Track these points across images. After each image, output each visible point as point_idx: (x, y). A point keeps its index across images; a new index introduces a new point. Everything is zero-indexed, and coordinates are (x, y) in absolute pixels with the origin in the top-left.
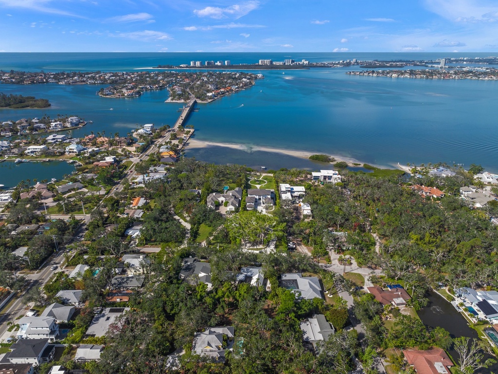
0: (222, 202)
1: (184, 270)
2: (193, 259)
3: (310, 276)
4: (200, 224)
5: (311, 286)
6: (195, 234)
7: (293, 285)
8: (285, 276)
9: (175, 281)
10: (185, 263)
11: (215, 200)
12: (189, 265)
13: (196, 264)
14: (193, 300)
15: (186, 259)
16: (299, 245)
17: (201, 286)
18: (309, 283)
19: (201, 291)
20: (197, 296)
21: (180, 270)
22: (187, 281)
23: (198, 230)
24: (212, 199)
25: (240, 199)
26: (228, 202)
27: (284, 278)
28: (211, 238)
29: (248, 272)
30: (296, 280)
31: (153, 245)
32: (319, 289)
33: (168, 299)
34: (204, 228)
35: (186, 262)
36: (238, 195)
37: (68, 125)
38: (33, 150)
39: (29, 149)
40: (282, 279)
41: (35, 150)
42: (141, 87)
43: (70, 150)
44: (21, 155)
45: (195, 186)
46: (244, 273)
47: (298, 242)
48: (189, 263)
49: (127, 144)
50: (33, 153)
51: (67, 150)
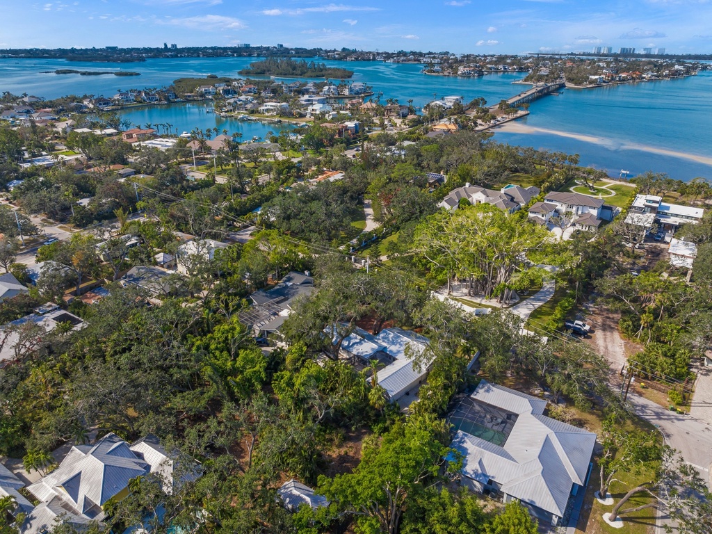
3: (579, 423)
5: (547, 453)
8: (488, 391)
11: (465, 196)
15: (293, 275)
16: (605, 328)
18: (547, 440)
25: (522, 205)
27: (481, 395)
29: (393, 343)
30: (515, 416)
32: (576, 478)
35: (289, 279)
37: (346, 92)
38: (270, 107)
39: (266, 106)
40: (469, 396)
41: (272, 108)
42: (489, 66)
43: (313, 110)
44: (252, 112)
45: (440, 169)
46: (383, 341)
47: (608, 322)
48: (291, 284)
49: (399, 115)
50: (268, 110)
51: (309, 111)
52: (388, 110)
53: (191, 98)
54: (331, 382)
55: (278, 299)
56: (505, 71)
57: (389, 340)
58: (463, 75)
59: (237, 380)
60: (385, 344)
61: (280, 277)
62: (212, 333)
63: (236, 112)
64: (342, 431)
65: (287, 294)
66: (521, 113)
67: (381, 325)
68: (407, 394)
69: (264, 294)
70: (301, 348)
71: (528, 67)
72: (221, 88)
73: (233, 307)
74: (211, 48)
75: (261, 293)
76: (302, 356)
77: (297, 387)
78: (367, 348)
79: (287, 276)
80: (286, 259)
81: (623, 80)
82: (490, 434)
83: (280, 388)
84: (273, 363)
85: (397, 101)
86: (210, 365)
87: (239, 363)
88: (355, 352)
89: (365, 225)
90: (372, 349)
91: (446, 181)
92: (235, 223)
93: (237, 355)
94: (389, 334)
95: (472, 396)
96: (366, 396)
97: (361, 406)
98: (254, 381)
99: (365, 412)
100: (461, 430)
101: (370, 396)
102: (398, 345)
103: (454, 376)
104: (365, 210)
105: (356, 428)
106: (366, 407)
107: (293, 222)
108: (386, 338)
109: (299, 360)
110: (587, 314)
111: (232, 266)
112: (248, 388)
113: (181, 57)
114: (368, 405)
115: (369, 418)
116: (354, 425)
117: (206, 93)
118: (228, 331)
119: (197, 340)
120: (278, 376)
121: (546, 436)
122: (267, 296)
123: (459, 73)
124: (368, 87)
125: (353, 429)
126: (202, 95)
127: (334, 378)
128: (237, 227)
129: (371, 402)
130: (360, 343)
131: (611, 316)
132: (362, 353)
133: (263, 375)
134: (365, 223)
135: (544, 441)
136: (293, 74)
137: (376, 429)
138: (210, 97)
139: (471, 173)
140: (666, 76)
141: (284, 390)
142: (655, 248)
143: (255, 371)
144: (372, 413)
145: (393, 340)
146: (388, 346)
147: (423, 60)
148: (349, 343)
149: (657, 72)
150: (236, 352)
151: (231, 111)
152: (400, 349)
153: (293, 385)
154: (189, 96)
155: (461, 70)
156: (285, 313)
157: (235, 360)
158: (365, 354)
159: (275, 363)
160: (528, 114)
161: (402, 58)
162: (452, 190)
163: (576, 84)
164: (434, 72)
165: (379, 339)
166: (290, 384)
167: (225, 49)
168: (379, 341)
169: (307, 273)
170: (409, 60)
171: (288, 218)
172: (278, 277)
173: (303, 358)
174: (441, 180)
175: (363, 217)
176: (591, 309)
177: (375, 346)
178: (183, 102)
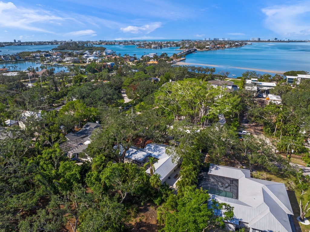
3: (268, 179)
5: (267, 199)
7: (228, 190)
8: (217, 169)
15: (89, 124)
16: (256, 133)
18: (264, 191)
27: (213, 171)
29: (154, 151)
30: (237, 181)
32: (288, 211)
37: (104, 54)
38: (68, 60)
39: (66, 59)
40: (207, 173)
41: (70, 60)
42: (164, 45)
43: (90, 59)
44: (60, 62)
45: (156, 75)
46: (149, 151)
47: (256, 131)
48: (89, 128)
49: (130, 60)
50: (67, 61)
51: (88, 60)
52: (125, 58)
53: (28, 59)
54: (123, 176)
55: (82, 136)
56: (171, 46)
57: (152, 150)
58: (154, 48)
59: (60, 181)
60: (150, 152)
61: (82, 126)
62: (41, 155)
63: (51, 63)
64: (135, 207)
65: (87, 133)
66: (182, 59)
67: (145, 143)
68: (169, 178)
69: (73, 134)
70: (101, 158)
71: (180, 45)
72: (43, 54)
73: (54, 139)
74: (38, 42)
75: (71, 134)
76: (102, 162)
77: (103, 180)
78: (140, 155)
79: (86, 125)
80: (85, 116)
81: (218, 48)
82: (224, 193)
83: (92, 183)
84: (83, 171)
85: (128, 55)
86: (40, 173)
87: (61, 170)
88: (133, 158)
89: (124, 101)
90: (143, 155)
91: (159, 80)
92: (53, 104)
93: (58, 166)
94: (151, 146)
95: (208, 173)
96: (148, 181)
97: (145, 188)
98: (72, 181)
99: (148, 192)
100: (210, 193)
101: (151, 181)
102: (158, 152)
103: (198, 162)
104: (122, 95)
105: (144, 203)
106: (148, 188)
107: (86, 100)
108: (150, 149)
109: (101, 165)
110: (245, 128)
111: (52, 120)
112: (68, 186)
113: (23, 45)
114: (149, 187)
115: (151, 195)
116: (142, 201)
117: (36, 56)
118: (51, 153)
119: (30, 160)
120: (89, 176)
121: (262, 188)
122: (75, 136)
123: (152, 47)
124: (114, 52)
125: (142, 204)
126: (34, 57)
127: (125, 173)
128: (54, 106)
129: (152, 184)
130: (136, 153)
131: (257, 128)
132: (138, 158)
133: (78, 176)
134: (124, 100)
135: (262, 191)
136: (78, 49)
137: (156, 202)
138: (38, 58)
139: (171, 76)
140: (234, 46)
141: (94, 184)
142: (260, 100)
143: (72, 174)
144: (153, 192)
145: (155, 149)
146: (152, 153)
147: (135, 44)
148: (129, 154)
149: (230, 45)
150: (57, 164)
151: (49, 62)
152: (160, 154)
153: (100, 180)
154: (27, 58)
155: (153, 46)
156: (87, 142)
157: (57, 169)
158: (140, 158)
159: (85, 170)
160: (185, 59)
161: (126, 43)
162: (163, 84)
163: (201, 49)
164: (141, 47)
165: (146, 150)
166: (98, 179)
167: (45, 42)
168: (146, 151)
169: (97, 122)
170: (130, 44)
171: (83, 98)
172: (81, 126)
173: (103, 164)
174: (157, 80)
175: (122, 98)
176: (246, 126)
177: (145, 153)
178: (24, 60)
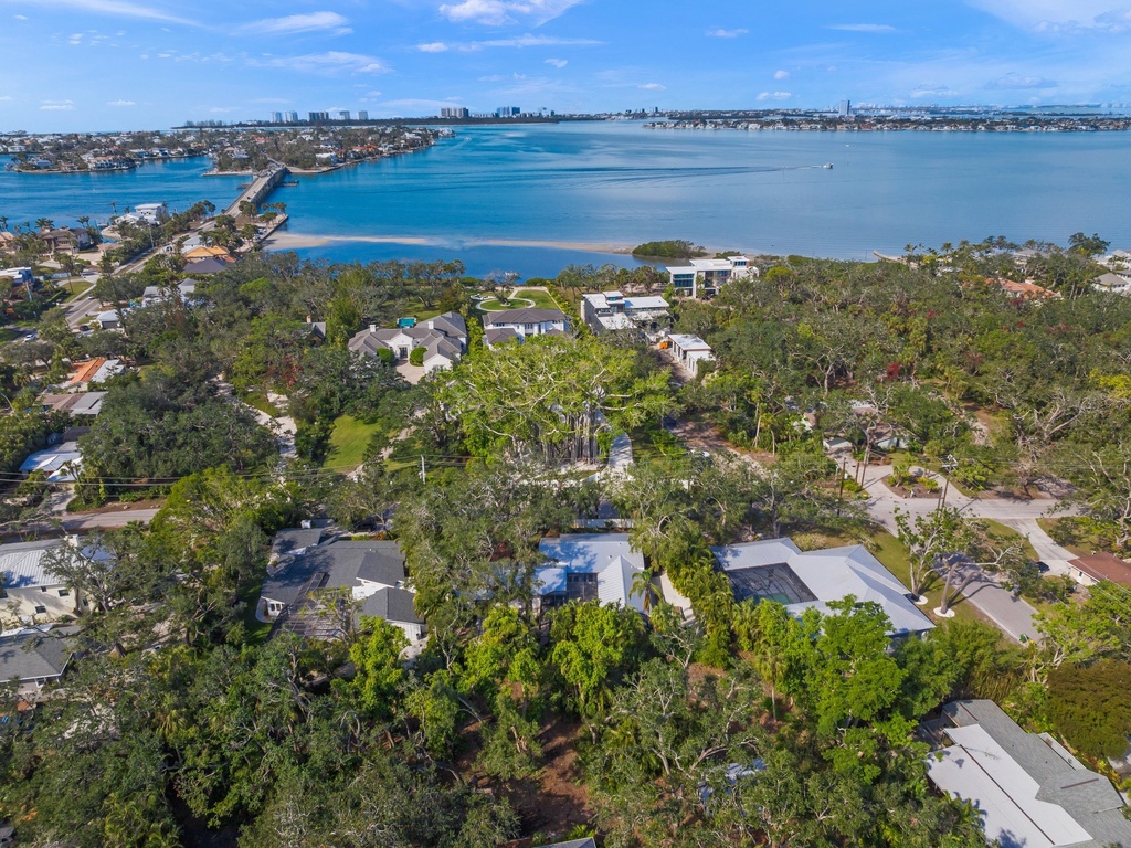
0: (403, 351)
1: (278, 577)
2: (318, 532)
4: (332, 418)
6: (316, 449)
8: (735, 554)
9: (236, 631)
10: (282, 552)
11: (379, 346)
12: (299, 558)
13: (334, 549)
14: (345, 717)
15: (287, 535)
17: (373, 642)
18: (854, 569)
19: (378, 667)
20: (357, 694)
21: (261, 582)
22: (300, 628)
23: (327, 437)
24: (365, 342)
25: (463, 340)
26: (425, 350)
27: (732, 563)
28: (386, 453)
30: (787, 565)
31: (141, 499)
33: (192, 731)
34: (348, 432)
35: (288, 546)
36: (454, 329)
42: (136, 151)
48: (301, 550)
52: (49, 240)
55: (317, 580)
56: (165, 157)
66: (278, 218)
69: (279, 583)
75: (272, 583)
90: (558, 576)
95: (726, 569)
102: (581, 557)
121: (846, 565)
123: (92, 165)
145: (567, 554)
146: (569, 564)
152: (587, 560)
155: (92, 161)
160: (287, 218)
163: (304, 168)
169: (307, 524)
174: (317, 331)
